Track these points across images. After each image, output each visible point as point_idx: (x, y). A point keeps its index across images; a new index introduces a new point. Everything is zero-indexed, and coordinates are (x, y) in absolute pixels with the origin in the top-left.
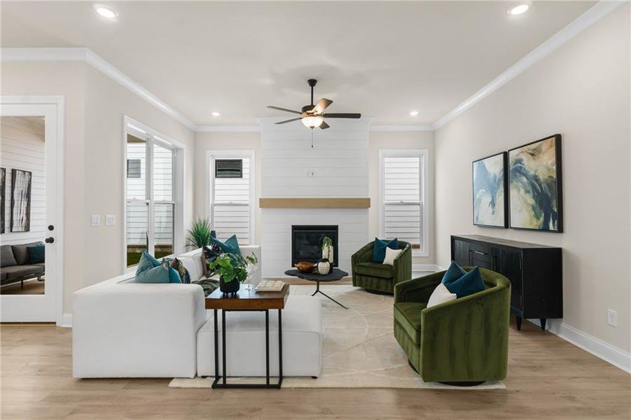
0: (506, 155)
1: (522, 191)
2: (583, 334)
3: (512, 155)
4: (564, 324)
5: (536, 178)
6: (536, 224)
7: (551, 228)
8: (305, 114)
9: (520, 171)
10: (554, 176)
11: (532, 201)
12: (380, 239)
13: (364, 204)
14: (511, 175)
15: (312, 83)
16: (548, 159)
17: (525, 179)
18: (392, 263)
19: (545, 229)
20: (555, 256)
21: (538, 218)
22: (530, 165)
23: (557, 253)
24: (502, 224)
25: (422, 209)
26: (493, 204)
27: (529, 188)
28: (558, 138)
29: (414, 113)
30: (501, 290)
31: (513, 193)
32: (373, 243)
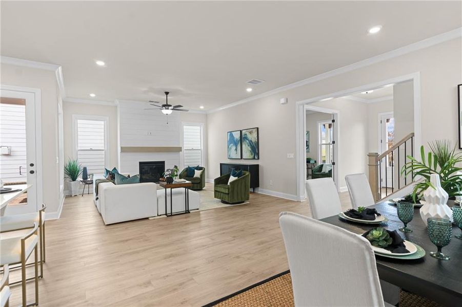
0: (241, 131)
1: (247, 145)
2: (264, 190)
3: (243, 132)
4: (260, 189)
5: (251, 141)
6: (252, 157)
7: (256, 158)
8: (164, 108)
9: (246, 138)
10: (257, 141)
11: (250, 149)
12: (190, 166)
13: (179, 149)
14: (242, 139)
15: (167, 93)
16: (255, 135)
17: (248, 141)
18: (199, 176)
19: (254, 158)
20: (256, 167)
21: (252, 155)
22: (249, 136)
23: (258, 166)
24: (240, 158)
25: (201, 152)
26: (236, 150)
27: (249, 144)
28: (258, 128)
29: (202, 107)
30: (248, 175)
31: (244, 146)
32: (187, 168)
